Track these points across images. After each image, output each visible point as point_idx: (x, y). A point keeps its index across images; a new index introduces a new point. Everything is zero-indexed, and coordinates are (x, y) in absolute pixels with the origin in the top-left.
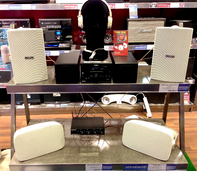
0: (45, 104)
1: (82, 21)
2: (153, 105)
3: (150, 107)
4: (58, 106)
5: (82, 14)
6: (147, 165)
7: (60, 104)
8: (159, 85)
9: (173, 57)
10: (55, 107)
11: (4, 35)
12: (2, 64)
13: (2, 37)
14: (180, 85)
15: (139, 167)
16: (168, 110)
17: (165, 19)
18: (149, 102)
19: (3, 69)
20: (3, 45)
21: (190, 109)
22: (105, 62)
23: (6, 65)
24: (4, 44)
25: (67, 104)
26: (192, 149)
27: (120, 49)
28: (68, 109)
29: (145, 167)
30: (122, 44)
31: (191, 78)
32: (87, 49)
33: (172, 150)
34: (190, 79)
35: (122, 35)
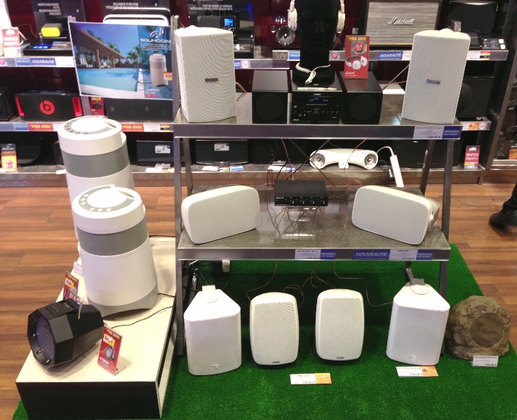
0: (197, 166)
1: (296, 20)
2: (408, 170)
3: (403, 173)
4: (224, 170)
5: (296, 6)
6: (388, 251)
7: (229, 166)
8: (413, 128)
9: (438, 83)
10: (219, 170)
11: (157, 37)
12: (150, 88)
13: (152, 40)
14: (446, 128)
15: (376, 254)
18: (402, 165)
19: (152, 96)
20: (155, 55)
22: (331, 89)
23: (157, 90)
24: (155, 52)
25: (241, 167)
27: (354, 68)
28: (244, 177)
29: (385, 254)
30: (358, 58)
31: (484, 118)
32: (301, 66)
34: (482, 120)
35: (360, 44)
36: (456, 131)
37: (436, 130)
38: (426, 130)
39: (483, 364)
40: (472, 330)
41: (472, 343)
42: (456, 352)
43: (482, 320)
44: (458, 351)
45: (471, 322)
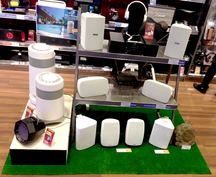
2: (158, 74)
3: (156, 75)
4: (84, 68)
6: (155, 105)
8: (168, 59)
9: (179, 44)
11: (72, 14)
12: (66, 34)
13: (70, 16)
14: (180, 61)
15: (151, 106)
16: (169, 79)
17: (176, 9)
19: (66, 37)
20: (70, 21)
21: (183, 79)
23: (69, 35)
24: (70, 20)
26: (180, 105)
27: (148, 35)
28: (92, 72)
29: (154, 106)
30: (150, 31)
31: (187, 56)
33: (170, 99)
34: (186, 57)
35: (151, 26)
36: (183, 62)
37: (176, 61)
38: (172, 61)
39: (185, 149)
40: (182, 136)
41: (182, 141)
42: (176, 144)
43: (186, 132)
44: (177, 143)
45: (182, 133)
